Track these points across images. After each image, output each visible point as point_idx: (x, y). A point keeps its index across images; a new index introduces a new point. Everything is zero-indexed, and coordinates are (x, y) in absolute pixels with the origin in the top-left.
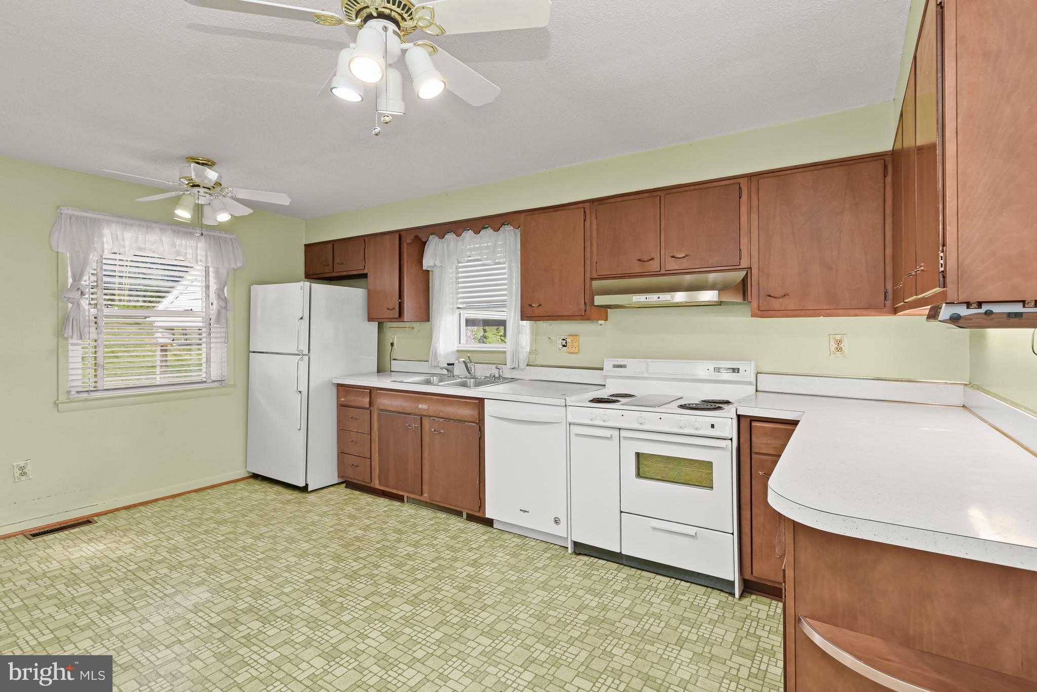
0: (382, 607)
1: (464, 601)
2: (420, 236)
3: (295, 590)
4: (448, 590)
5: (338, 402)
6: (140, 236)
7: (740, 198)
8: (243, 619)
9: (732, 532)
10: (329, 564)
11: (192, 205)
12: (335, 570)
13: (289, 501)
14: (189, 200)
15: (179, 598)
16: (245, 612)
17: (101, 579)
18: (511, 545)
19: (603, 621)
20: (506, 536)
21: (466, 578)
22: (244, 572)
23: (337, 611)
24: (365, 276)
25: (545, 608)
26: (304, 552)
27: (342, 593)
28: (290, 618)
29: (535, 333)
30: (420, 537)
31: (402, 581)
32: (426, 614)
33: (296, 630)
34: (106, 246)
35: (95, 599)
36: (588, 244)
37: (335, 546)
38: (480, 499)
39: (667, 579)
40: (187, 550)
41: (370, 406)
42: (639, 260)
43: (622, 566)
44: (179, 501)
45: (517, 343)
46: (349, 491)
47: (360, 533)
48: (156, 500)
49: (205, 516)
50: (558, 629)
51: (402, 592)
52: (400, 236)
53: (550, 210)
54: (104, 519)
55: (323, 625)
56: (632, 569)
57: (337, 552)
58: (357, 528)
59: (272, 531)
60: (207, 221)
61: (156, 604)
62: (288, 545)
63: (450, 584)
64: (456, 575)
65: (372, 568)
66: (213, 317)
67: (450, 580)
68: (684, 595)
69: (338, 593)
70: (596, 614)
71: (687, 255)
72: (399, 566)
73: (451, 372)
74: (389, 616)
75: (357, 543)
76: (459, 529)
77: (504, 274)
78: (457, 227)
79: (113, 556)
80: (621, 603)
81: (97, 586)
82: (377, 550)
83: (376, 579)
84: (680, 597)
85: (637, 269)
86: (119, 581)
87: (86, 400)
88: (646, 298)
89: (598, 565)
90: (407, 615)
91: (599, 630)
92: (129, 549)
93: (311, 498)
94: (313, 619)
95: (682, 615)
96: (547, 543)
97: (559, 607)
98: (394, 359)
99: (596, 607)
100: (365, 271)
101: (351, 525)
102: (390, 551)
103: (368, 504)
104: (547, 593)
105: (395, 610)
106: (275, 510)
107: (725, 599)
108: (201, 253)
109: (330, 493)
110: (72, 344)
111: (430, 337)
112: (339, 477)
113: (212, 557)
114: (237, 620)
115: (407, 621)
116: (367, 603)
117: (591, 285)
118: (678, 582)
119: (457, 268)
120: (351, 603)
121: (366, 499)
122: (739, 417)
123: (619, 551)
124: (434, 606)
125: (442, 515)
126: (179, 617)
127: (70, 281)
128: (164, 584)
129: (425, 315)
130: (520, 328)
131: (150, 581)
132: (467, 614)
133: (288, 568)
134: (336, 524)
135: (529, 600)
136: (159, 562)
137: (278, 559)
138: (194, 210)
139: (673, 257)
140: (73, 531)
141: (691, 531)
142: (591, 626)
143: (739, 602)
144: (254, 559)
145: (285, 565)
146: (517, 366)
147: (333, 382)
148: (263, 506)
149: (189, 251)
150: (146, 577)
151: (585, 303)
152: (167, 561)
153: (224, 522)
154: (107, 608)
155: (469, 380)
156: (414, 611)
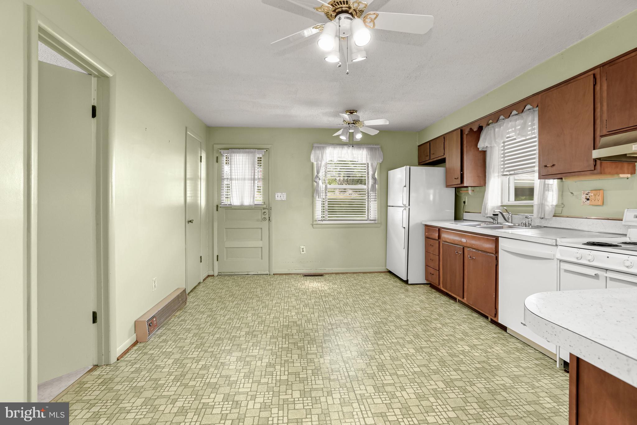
140: (316, 277)
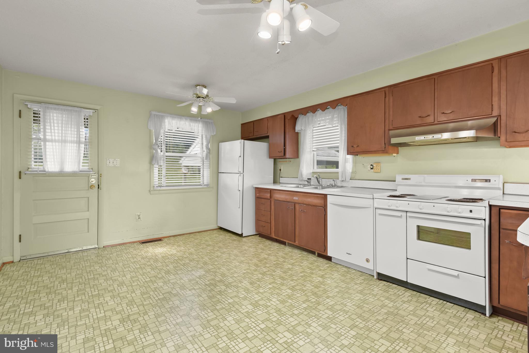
0: (277, 289)
1: (318, 293)
2: (294, 115)
3: (239, 276)
4: (309, 286)
5: (256, 196)
6: (178, 122)
7: (492, 72)
8: (218, 284)
9: (484, 276)
10: (253, 268)
11: (197, 106)
12: (256, 270)
13: (235, 240)
14: (196, 104)
15: (193, 272)
16: (219, 281)
17: (165, 261)
18: (341, 271)
19: (396, 315)
20: (338, 266)
21: (318, 282)
22: (218, 266)
23: (257, 287)
24: (267, 137)
25: (362, 303)
26: (242, 261)
27: (259, 280)
28: (237, 287)
29: (355, 163)
30: (294, 262)
31: (286, 279)
32: (298, 295)
33: (240, 292)
34: (166, 127)
35: (164, 268)
36: (387, 111)
37: (255, 261)
38: (325, 246)
39: (438, 300)
40: (196, 254)
41: (270, 198)
42: (420, 117)
43: (408, 289)
44: (192, 235)
45: (345, 167)
46: (260, 238)
47: (266, 256)
48: (184, 234)
49: (202, 242)
50: (370, 314)
51: (286, 284)
52: (284, 116)
53: (365, 94)
54: (166, 240)
55: (251, 292)
56: (414, 292)
57: (256, 263)
58: (264, 254)
59: (228, 251)
60: (204, 113)
61: (185, 273)
62: (235, 258)
63: (310, 284)
64: (313, 280)
65: (272, 272)
66: (205, 157)
67: (310, 282)
68: (450, 310)
69: (257, 280)
70: (392, 310)
71: (453, 111)
72: (284, 272)
73: (309, 183)
74: (281, 293)
75: (265, 261)
76: (314, 260)
77: (338, 132)
78: (313, 109)
79: (169, 253)
80: (407, 308)
81: (164, 263)
82: (274, 264)
83: (274, 276)
84: (446, 310)
85: (419, 122)
86: (172, 263)
87: (160, 190)
88: (425, 138)
89: (393, 287)
90: (289, 294)
91: (394, 318)
92: (175, 252)
93: (244, 239)
94: (247, 289)
95: (448, 320)
96: (362, 272)
97: (370, 303)
98: (281, 177)
99: (392, 307)
100: (268, 134)
101: (262, 252)
102: (280, 265)
103: (269, 244)
104: (362, 296)
105: (283, 291)
106: (229, 243)
107: (479, 316)
108: (200, 129)
109: (252, 238)
110: (155, 167)
111: (298, 166)
112: (256, 231)
113: (205, 258)
114: (216, 284)
115: (289, 297)
116: (270, 286)
117: (388, 133)
118: (445, 302)
119: (313, 130)
120: (263, 285)
121: (268, 242)
122: (490, 206)
123: (406, 280)
124: (302, 293)
125: (305, 253)
126: (193, 280)
127: (154, 141)
128: (188, 266)
129: (297, 154)
130: (347, 159)
131: (182, 264)
132: (319, 299)
133: (236, 267)
134: (255, 252)
135: (353, 297)
136: (186, 258)
137: (231, 262)
138: (198, 108)
139: (444, 113)
141: (456, 273)
142: (389, 315)
143: (489, 319)
144: (222, 261)
145: (234, 265)
146: (345, 180)
147: (254, 186)
148: (224, 241)
149: (196, 128)
150: (181, 263)
151: (385, 143)
152: (188, 258)
153: (209, 245)
154: (168, 272)
155: (318, 187)
156: (292, 293)
